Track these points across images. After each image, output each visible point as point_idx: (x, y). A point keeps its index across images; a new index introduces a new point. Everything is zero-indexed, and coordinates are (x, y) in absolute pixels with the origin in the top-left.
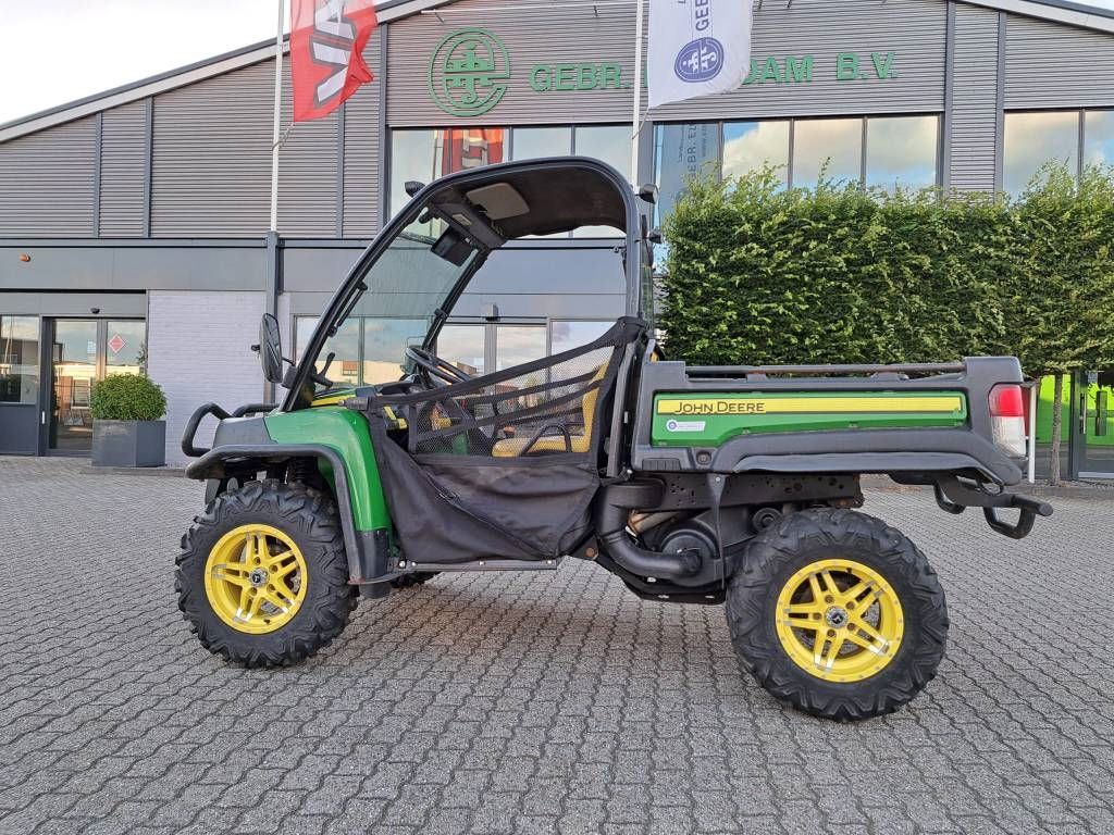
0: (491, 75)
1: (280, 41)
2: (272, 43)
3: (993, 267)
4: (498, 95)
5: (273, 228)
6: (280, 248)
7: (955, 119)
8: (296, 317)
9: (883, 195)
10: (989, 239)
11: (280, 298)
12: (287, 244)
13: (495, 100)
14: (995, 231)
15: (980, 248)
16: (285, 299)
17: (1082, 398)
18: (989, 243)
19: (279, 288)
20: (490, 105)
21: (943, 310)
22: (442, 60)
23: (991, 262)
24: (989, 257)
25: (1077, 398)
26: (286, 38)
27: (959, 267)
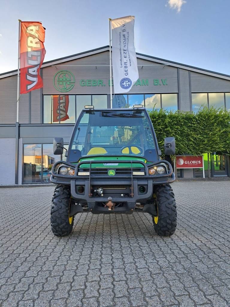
0: (70, 82)
1: (19, 70)
2: (17, 71)
3: (193, 129)
4: (72, 87)
5: (17, 121)
6: (19, 126)
7: (181, 94)
8: (24, 144)
9: (168, 112)
10: (192, 122)
11: (19, 139)
12: (21, 125)
13: (71, 88)
14: (193, 120)
15: (190, 124)
16: (21, 140)
17: (213, 158)
18: (192, 123)
19: (19, 137)
20: (70, 89)
21: (183, 139)
22: (57, 78)
23: (192, 127)
24: (192, 126)
25: (212, 158)
27: (186, 129)
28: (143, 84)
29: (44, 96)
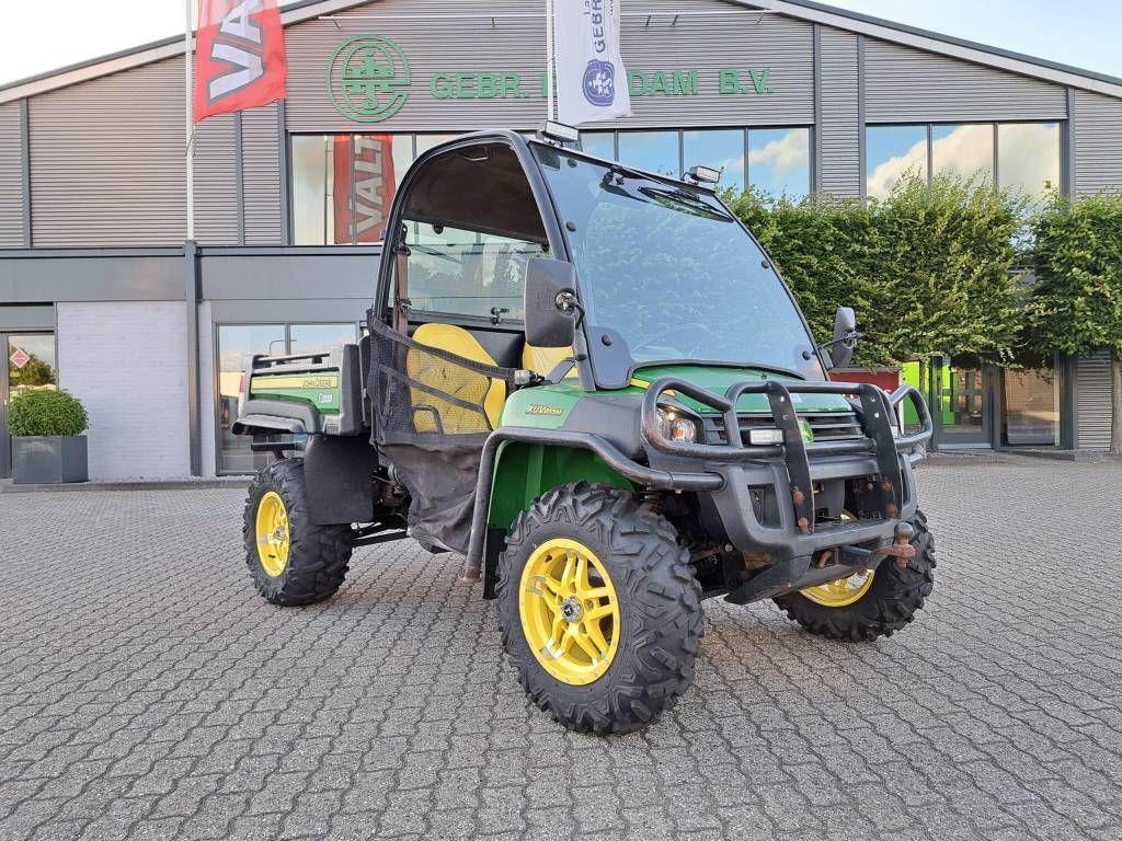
0: (391, 82)
1: (189, 37)
2: (181, 38)
3: (867, 265)
4: (400, 102)
5: (191, 236)
6: (198, 257)
7: (825, 131)
8: (217, 325)
9: (772, 201)
10: (864, 239)
11: (201, 307)
12: (205, 252)
13: (396, 107)
14: (868, 234)
15: (857, 247)
16: (206, 308)
17: (939, 379)
18: (863, 243)
19: (199, 298)
20: (392, 111)
21: (826, 304)
22: (340, 67)
23: (865, 260)
24: (863, 256)
25: (935, 379)
26: (194, 35)
27: (842, 266)
28: (677, 90)
29: (294, 138)
